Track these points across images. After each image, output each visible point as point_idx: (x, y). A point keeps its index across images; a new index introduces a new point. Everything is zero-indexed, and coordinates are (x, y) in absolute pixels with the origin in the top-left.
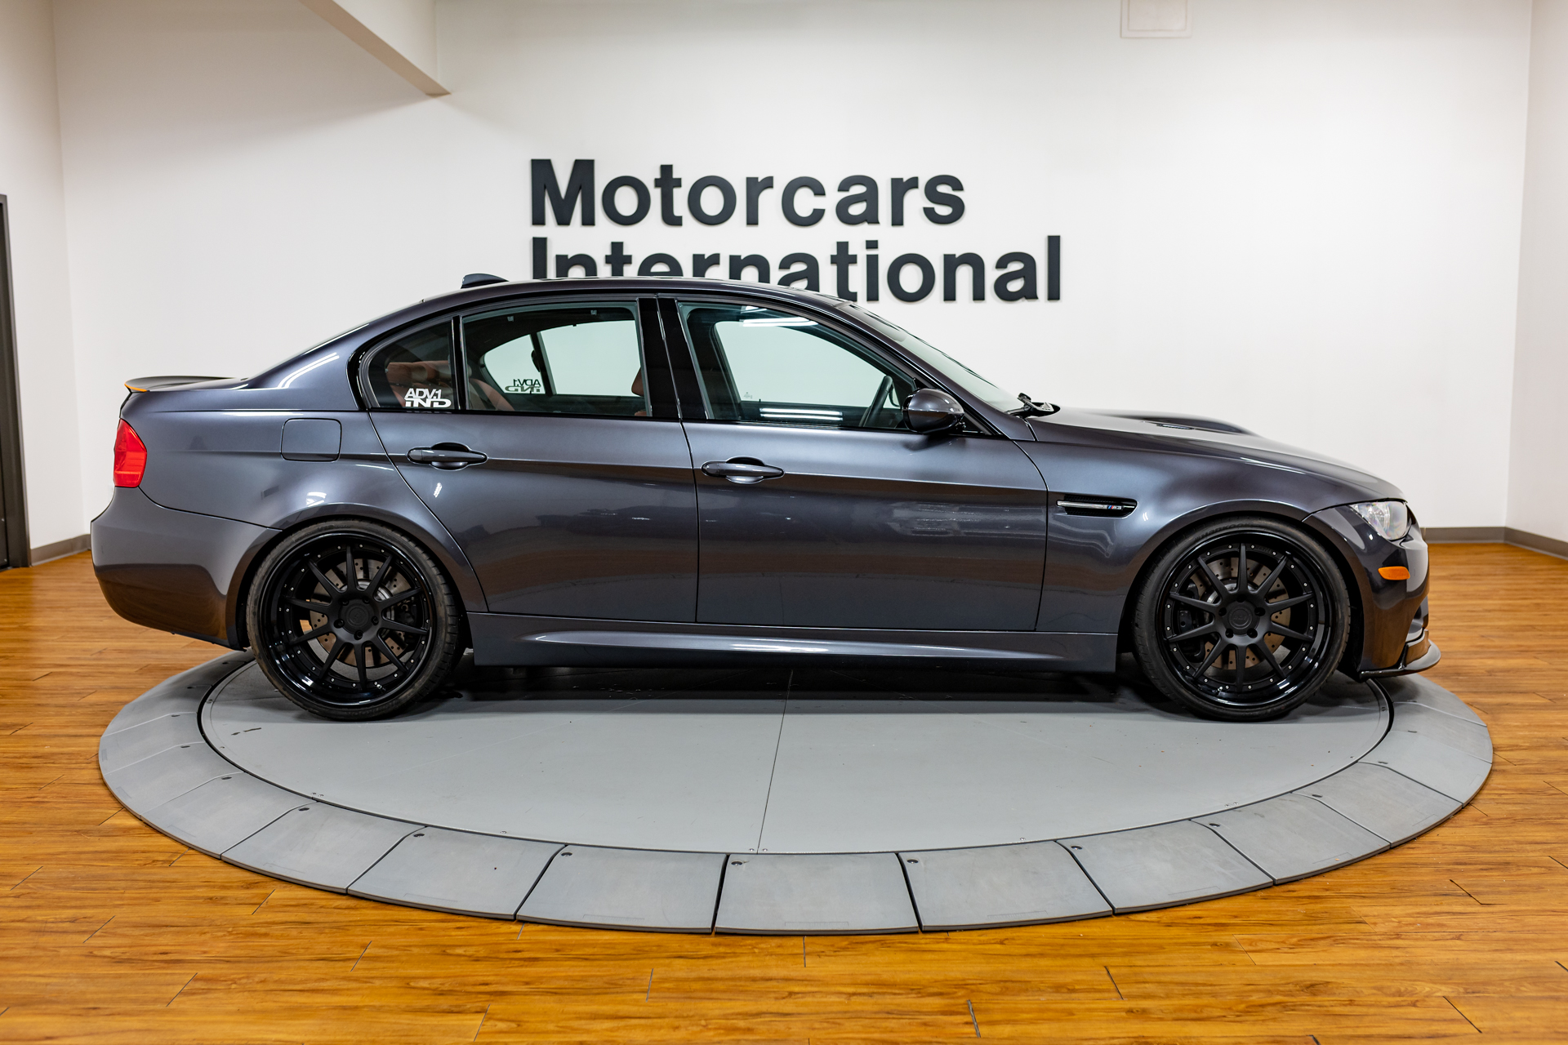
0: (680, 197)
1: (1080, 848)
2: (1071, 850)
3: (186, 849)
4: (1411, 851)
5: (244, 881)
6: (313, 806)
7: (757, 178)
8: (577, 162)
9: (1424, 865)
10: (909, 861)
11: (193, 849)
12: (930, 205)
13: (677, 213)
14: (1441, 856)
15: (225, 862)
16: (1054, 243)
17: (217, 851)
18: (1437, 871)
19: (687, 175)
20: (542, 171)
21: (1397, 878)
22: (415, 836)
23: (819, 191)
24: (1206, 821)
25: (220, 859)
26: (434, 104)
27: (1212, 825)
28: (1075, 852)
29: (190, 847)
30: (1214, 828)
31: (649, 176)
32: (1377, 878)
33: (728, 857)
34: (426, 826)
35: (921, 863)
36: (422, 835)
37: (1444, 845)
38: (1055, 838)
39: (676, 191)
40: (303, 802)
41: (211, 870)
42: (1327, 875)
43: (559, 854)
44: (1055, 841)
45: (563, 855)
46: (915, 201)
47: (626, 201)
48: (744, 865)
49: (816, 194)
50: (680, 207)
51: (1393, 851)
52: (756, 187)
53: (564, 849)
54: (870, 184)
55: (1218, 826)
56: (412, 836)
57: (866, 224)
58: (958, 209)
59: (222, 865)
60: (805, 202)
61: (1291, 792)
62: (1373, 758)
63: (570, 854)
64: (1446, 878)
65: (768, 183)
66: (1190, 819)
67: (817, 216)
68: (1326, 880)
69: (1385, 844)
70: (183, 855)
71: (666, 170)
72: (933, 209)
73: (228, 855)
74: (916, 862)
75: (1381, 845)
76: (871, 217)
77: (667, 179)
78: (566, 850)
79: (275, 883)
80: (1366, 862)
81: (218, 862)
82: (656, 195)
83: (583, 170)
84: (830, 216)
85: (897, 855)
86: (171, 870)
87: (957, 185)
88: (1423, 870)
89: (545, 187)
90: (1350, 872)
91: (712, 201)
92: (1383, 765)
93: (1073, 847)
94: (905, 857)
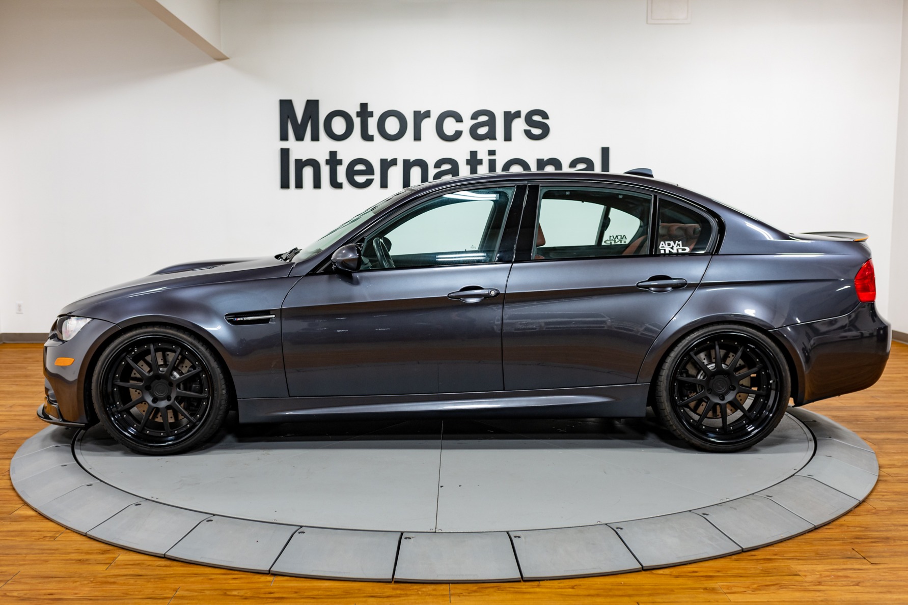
0: (372, 123)
1: (621, 529)
2: (616, 531)
3: (64, 529)
4: (828, 531)
5: (100, 550)
6: (144, 503)
7: (420, 111)
8: (308, 102)
9: (836, 539)
10: (515, 537)
11: (69, 529)
12: (528, 128)
13: (370, 133)
14: (846, 534)
15: (89, 538)
16: (605, 152)
17: (84, 530)
18: (844, 543)
19: (377, 110)
20: (286, 107)
21: (819, 547)
22: (208, 521)
23: (459, 119)
24: (700, 512)
25: (86, 536)
26: (219, 65)
27: (704, 514)
28: (619, 531)
29: (67, 528)
30: (705, 516)
31: (353, 110)
32: (807, 548)
33: (402, 534)
34: (214, 515)
35: (522, 538)
36: (212, 521)
37: (848, 527)
38: (606, 523)
39: (370, 119)
40: (137, 500)
41: (80, 542)
42: (775, 545)
43: (297, 533)
44: (606, 524)
45: (299, 533)
46: (519, 125)
47: (339, 125)
48: (412, 540)
49: (457, 121)
50: (373, 129)
51: (817, 530)
52: (420, 117)
53: (300, 529)
54: (491, 115)
55: (707, 515)
56: (205, 521)
57: (488, 140)
58: (546, 131)
59: (87, 539)
60: (450, 126)
61: (753, 494)
62: (804, 472)
63: (304, 533)
64: (849, 547)
65: (427, 114)
66: (690, 511)
67: (458, 135)
68: (775, 549)
69: (811, 526)
70: (63, 533)
71: (364, 106)
72: (530, 130)
73: (91, 533)
74: (519, 537)
75: (809, 527)
76: (491, 136)
77: (364, 112)
78: (301, 530)
79: (120, 550)
80: (799, 538)
81: (84, 537)
82: (357, 122)
83: (312, 106)
84: (466, 135)
85: (508, 533)
86: (55, 543)
87: (545, 115)
88: (835, 542)
89: (288, 117)
90: (790, 543)
91: (392, 125)
92: (810, 477)
93: (617, 528)
94: (512, 535)
